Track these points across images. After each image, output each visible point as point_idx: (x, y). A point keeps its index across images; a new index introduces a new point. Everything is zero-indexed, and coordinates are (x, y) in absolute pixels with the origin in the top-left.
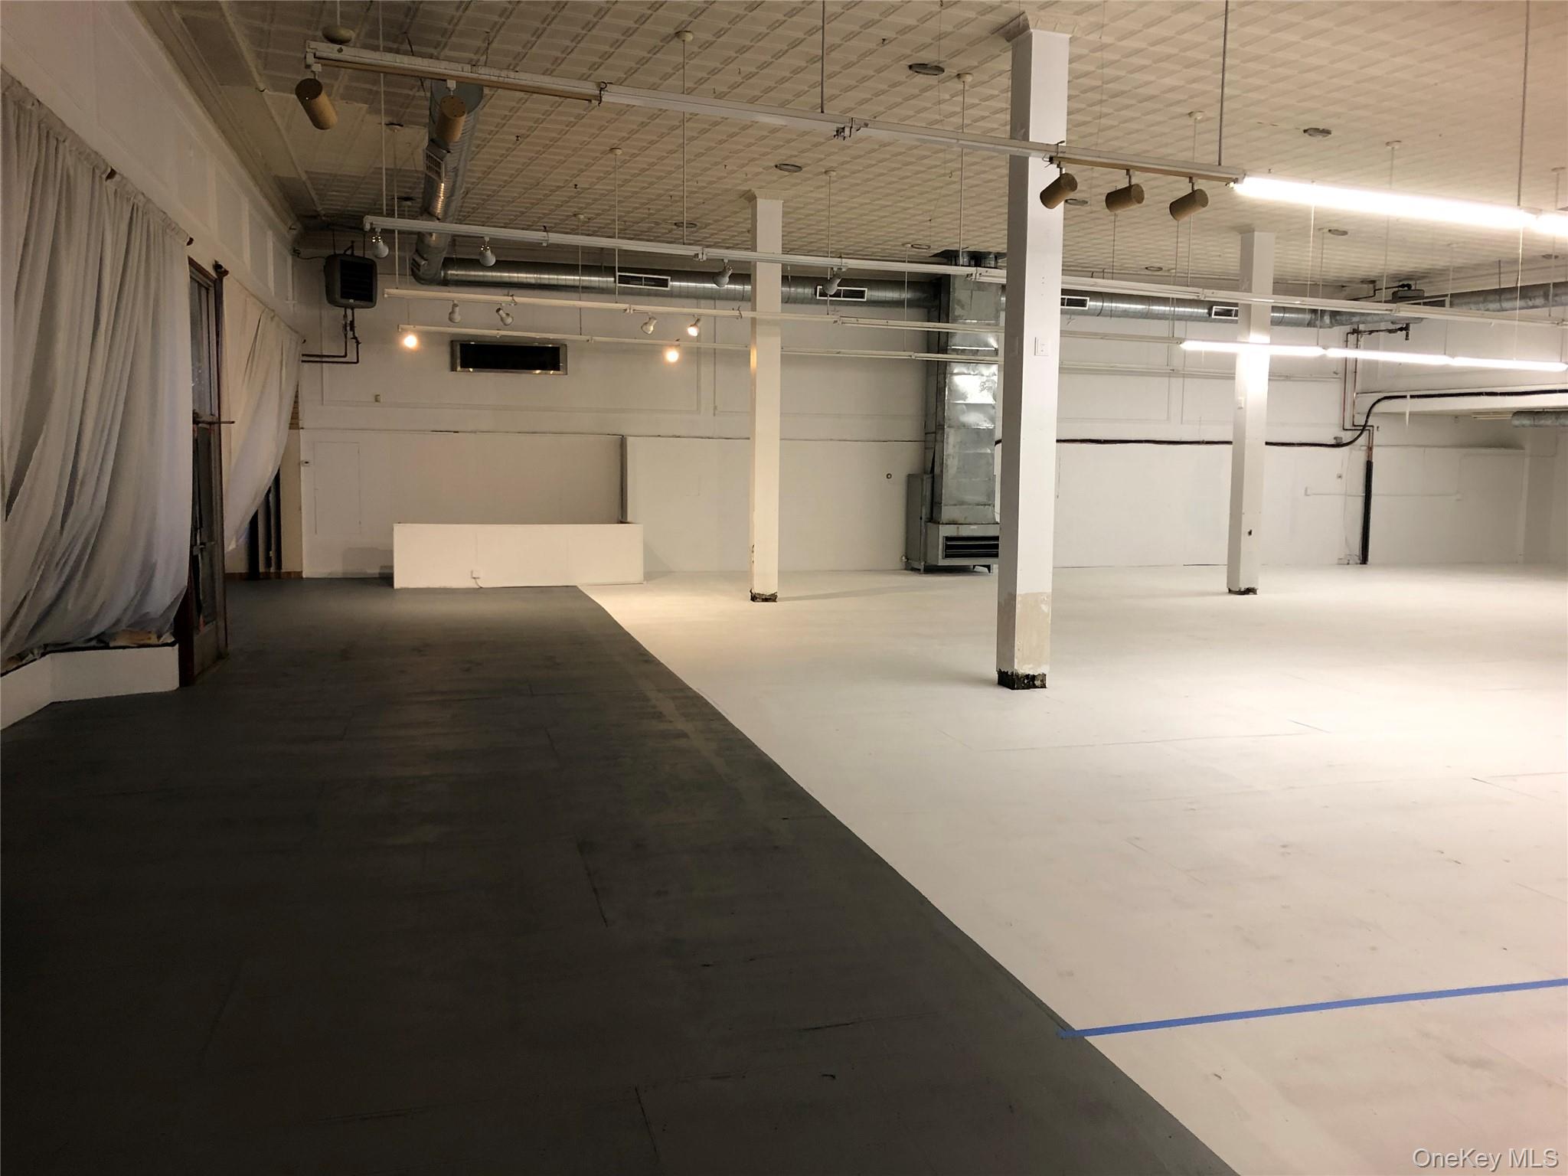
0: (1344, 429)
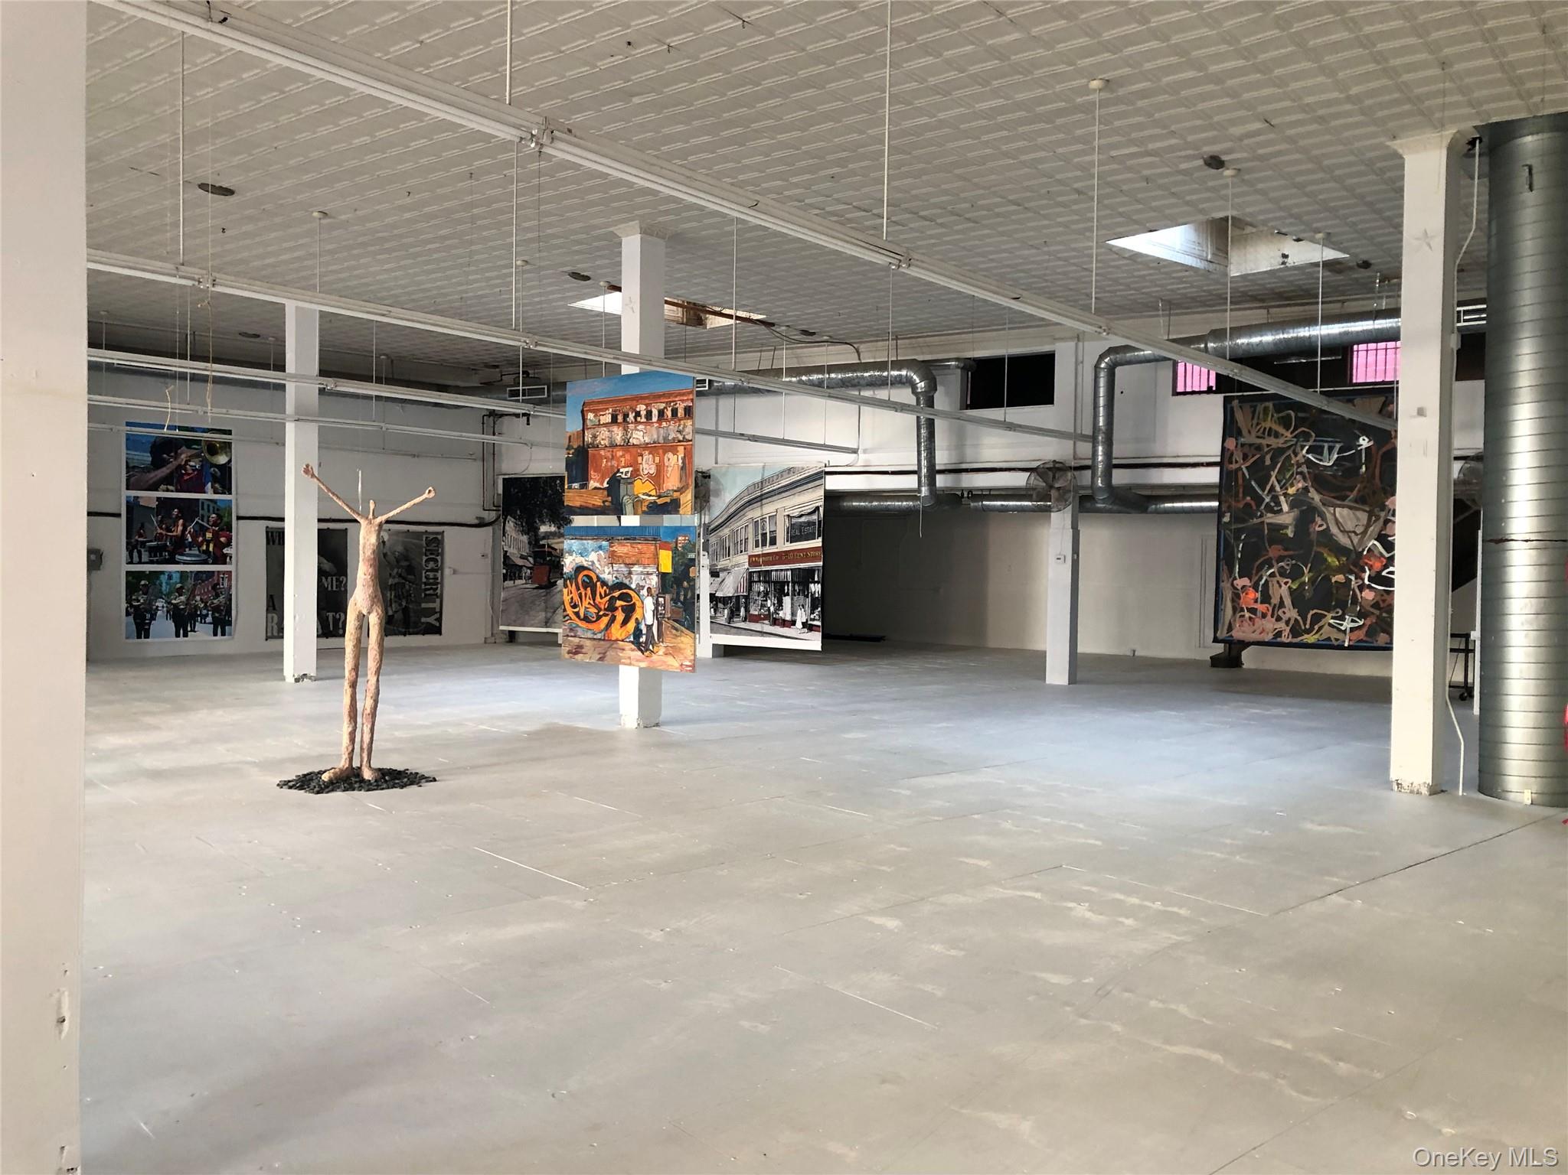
0: (484, 510)
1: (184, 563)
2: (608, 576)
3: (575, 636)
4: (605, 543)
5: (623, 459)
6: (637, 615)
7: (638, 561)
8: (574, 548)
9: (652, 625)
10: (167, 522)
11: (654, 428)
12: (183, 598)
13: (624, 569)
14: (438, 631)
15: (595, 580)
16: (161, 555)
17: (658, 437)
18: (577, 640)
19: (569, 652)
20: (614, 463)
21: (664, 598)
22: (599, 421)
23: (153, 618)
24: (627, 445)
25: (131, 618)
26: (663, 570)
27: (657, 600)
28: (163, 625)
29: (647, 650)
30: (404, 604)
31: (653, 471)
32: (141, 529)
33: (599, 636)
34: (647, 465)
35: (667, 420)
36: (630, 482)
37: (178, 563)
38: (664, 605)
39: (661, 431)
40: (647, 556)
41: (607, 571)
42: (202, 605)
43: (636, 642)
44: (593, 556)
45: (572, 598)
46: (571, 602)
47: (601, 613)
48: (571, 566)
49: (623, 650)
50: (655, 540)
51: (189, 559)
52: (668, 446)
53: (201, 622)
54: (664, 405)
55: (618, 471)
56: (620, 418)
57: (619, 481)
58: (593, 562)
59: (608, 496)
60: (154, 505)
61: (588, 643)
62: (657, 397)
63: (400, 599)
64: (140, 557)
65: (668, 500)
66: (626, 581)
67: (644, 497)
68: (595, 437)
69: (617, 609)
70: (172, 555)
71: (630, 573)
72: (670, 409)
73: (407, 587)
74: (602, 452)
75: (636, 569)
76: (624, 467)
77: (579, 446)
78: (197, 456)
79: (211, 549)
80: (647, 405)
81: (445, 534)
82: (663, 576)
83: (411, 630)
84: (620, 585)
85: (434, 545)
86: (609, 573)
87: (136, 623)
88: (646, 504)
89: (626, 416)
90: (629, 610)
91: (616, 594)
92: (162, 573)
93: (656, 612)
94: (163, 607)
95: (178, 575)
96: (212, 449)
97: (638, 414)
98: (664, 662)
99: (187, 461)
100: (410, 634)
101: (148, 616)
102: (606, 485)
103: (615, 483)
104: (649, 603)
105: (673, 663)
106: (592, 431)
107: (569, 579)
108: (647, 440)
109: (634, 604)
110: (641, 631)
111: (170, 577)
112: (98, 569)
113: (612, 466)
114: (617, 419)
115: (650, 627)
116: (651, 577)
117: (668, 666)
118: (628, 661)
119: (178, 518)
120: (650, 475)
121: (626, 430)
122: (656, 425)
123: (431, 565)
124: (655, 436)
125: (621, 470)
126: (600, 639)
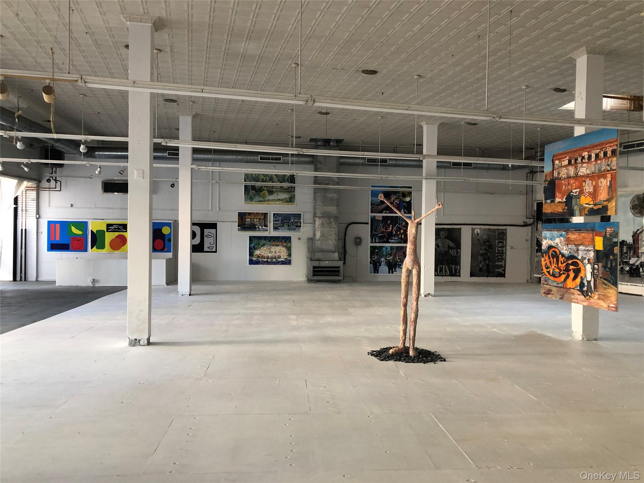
0: (527, 218)
1: (392, 243)
2: (565, 251)
3: (547, 285)
4: (564, 233)
5: (574, 185)
6: (582, 274)
7: (582, 243)
8: (548, 236)
9: (591, 281)
10: (386, 226)
11: (592, 165)
12: (391, 257)
13: (574, 247)
14: (503, 275)
15: (558, 253)
16: (383, 240)
17: (595, 171)
18: (548, 287)
19: (544, 293)
20: (569, 187)
21: (598, 265)
22: (562, 164)
23: (380, 265)
24: (576, 176)
25: (372, 265)
26: (597, 248)
27: (594, 266)
28: (384, 268)
29: (588, 295)
30: (487, 262)
31: (591, 190)
32: (376, 229)
33: (560, 285)
34: (588, 187)
35: (600, 159)
36: (578, 197)
37: (389, 243)
38: (598, 270)
39: (597, 166)
40: (588, 240)
41: (565, 248)
42: (399, 261)
43: (581, 290)
44: (557, 240)
45: (546, 263)
46: (545, 266)
47: (562, 272)
48: (546, 246)
49: (574, 294)
50: (592, 230)
51: (394, 241)
52: (601, 175)
53: (398, 268)
54: (599, 150)
55: (572, 192)
56: (573, 162)
57: (572, 197)
58: (557, 244)
59: (566, 206)
60: (381, 219)
61: (554, 289)
62: (594, 147)
63: (485, 260)
64: (375, 241)
65: (600, 207)
66: (576, 255)
67: (587, 206)
68: (559, 174)
69: (570, 270)
70: (388, 239)
71: (578, 250)
72: (602, 152)
73: (489, 254)
74: (563, 182)
75: (581, 248)
76: (575, 189)
77: (551, 180)
78: (398, 198)
79: (403, 237)
80: (588, 152)
81: (507, 230)
82: (597, 252)
83: (490, 275)
84: (572, 257)
85: (502, 235)
86: (566, 250)
87: (374, 267)
88: (587, 209)
89: (576, 160)
90: (577, 272)
91: (570, 262)
92: (384, 247)
93: (593, 274)
94: (384, 261)
95: (390, 248)
96: (404, 195)
97: (583, 158)
98: (598, 304)
99: (394, 201)
100: (490, 276)
101: (378, 264)
102: (564, 200)
103: (570, 198)
104: (589, 268)
105: (604, 304)
106: (558, 170)
107: (545, 253)
108: (588, 172)
109: (580, 268)
110: (584, 284)
111: (387, 249)
112: (360, 245)
113: (568, 189)
114: (571, 162)
115: (589, 282)
116: (590, 252)
117: (601, 306)
118: (576, 301)
119: (390, 224)
120: (589, 193)
121: (576, 168)
122: (594, 163)
123: (500, 244)
124: (593, 170)
125: (573, 191)
126: (561, 287)
